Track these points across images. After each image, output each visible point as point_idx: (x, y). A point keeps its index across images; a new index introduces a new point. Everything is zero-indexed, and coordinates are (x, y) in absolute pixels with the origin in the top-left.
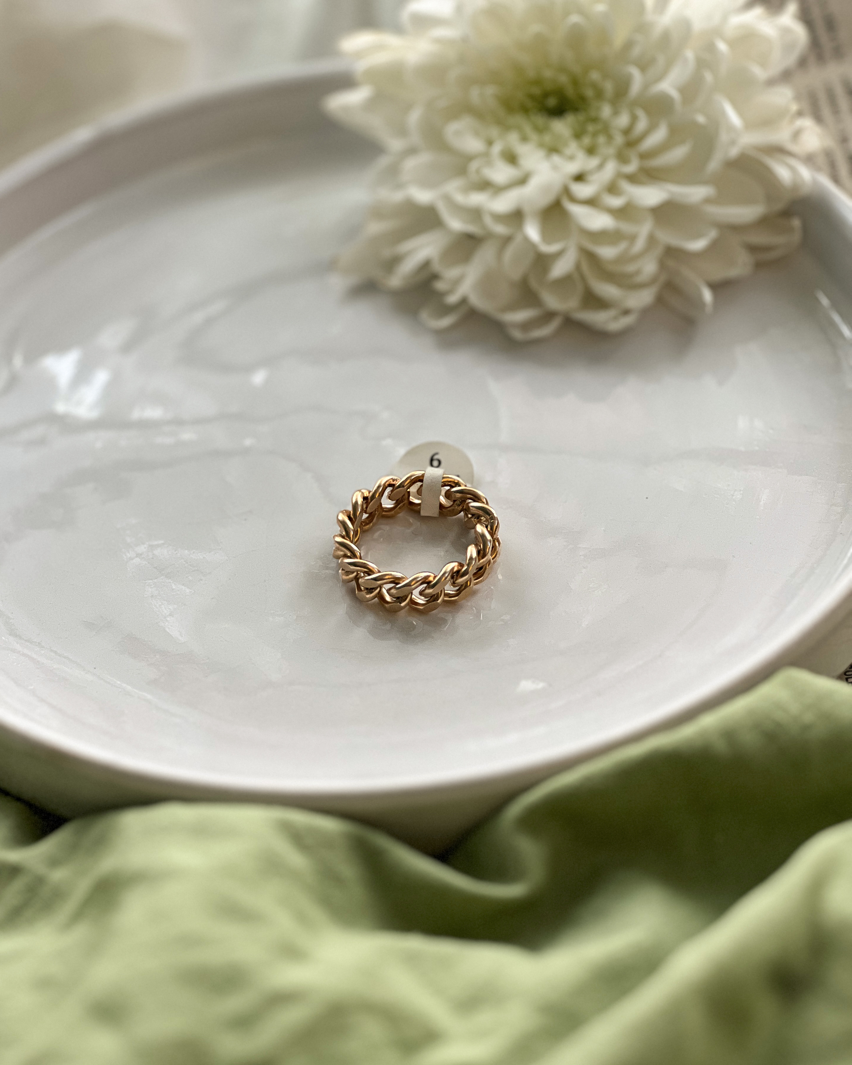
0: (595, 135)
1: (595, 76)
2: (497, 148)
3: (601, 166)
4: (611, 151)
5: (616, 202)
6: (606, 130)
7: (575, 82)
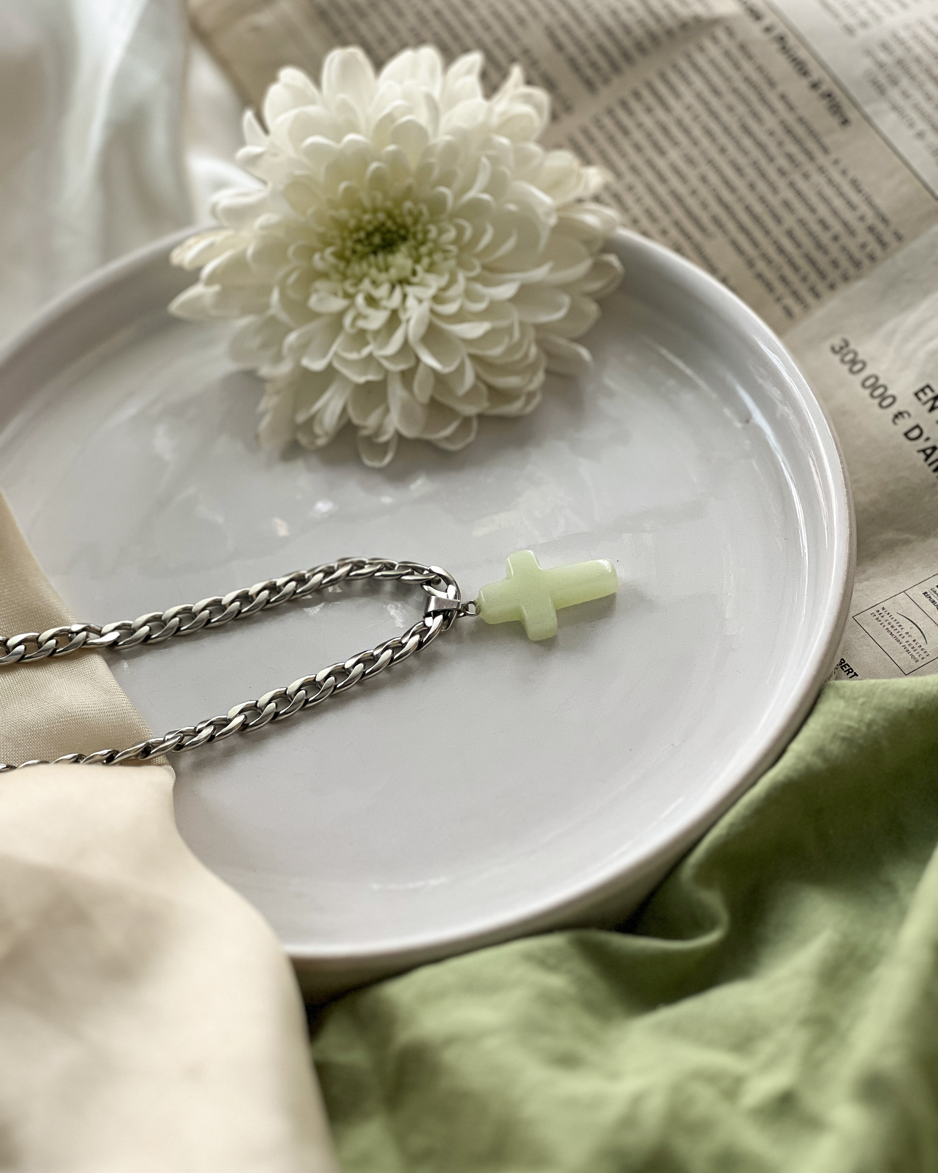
0: (430, 254)
1: (408, 205)
2: (360, 300)
3: (452, 281)
4: (452, 263)
5: (480, 306)
6: (438, 247)
7: (390, 215)
